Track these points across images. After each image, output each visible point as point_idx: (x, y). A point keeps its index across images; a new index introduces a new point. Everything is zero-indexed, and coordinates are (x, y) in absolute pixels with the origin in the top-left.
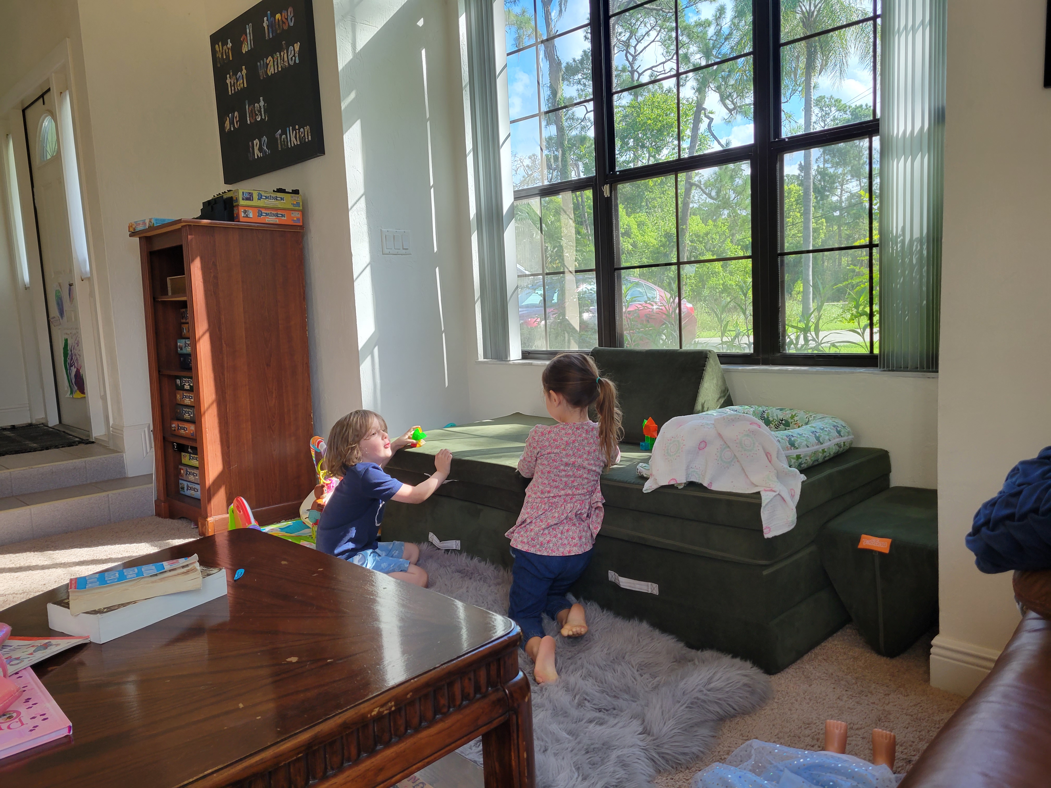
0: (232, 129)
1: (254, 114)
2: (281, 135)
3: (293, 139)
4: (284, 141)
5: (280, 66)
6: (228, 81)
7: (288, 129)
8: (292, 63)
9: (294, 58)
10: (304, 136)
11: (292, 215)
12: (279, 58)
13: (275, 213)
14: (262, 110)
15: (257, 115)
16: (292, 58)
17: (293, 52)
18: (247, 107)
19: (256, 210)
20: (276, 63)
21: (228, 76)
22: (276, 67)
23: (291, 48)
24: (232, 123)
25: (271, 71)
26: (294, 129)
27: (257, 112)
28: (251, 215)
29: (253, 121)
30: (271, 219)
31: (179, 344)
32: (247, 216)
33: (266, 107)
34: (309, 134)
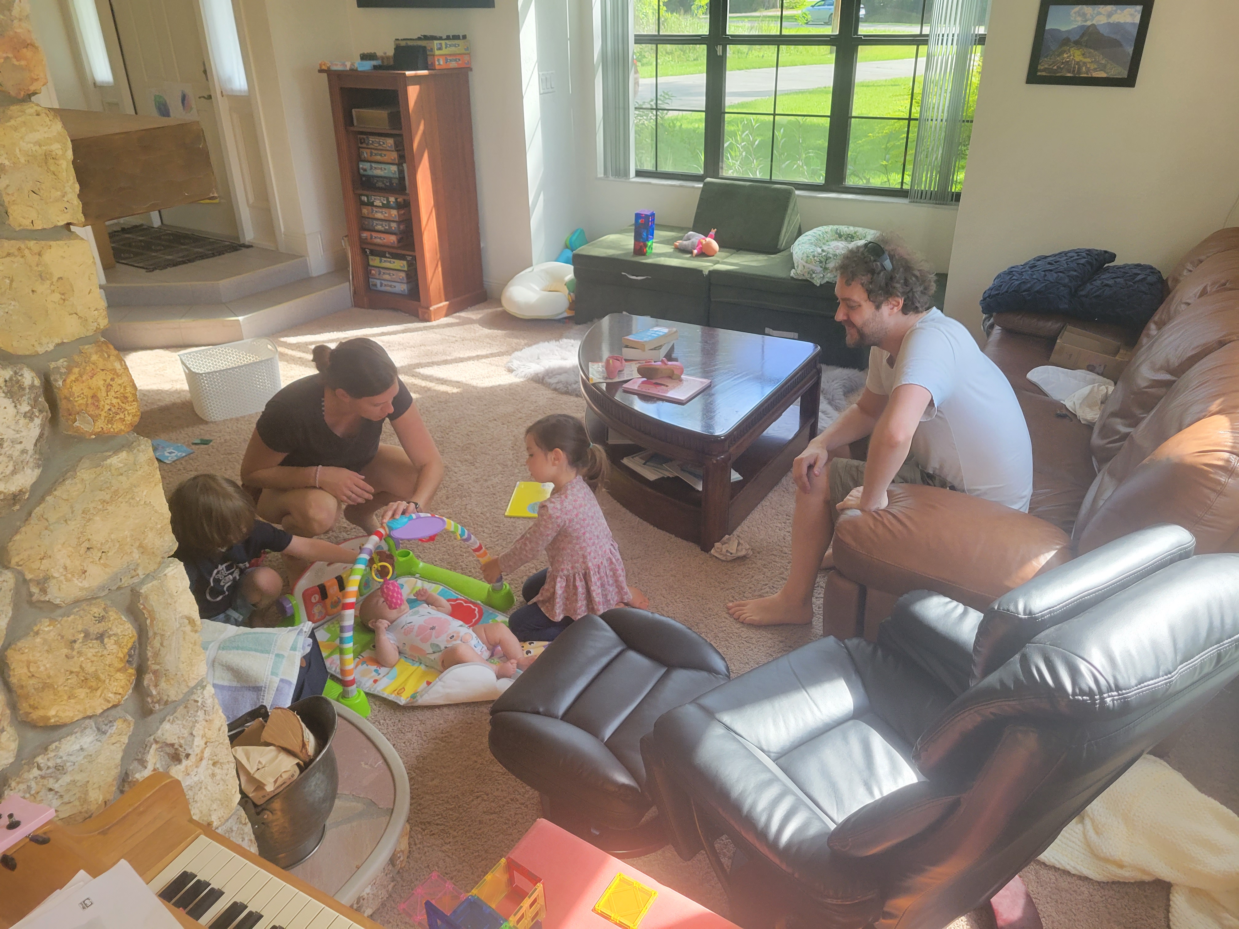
11: (465, 59)
13: (454, 58)
19: (444, 57)
28: (441, 63)
30: (453, 65)
31: (361, 166)
32: (439, 64)
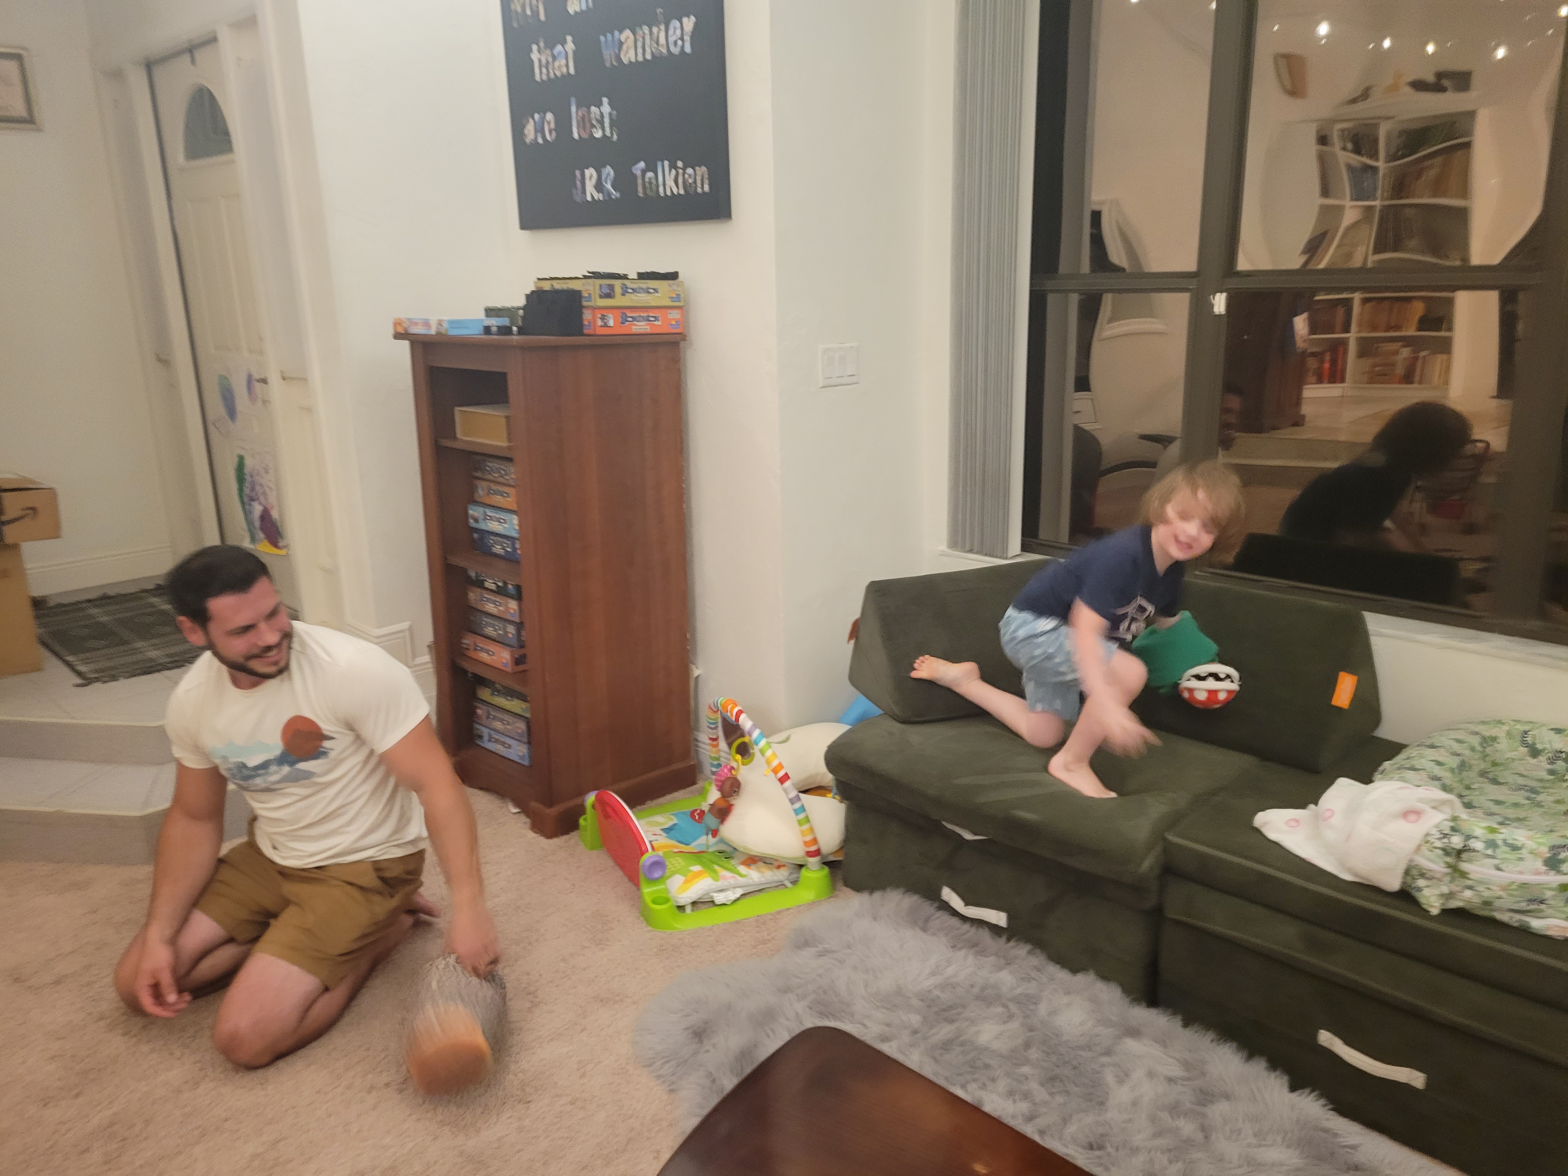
0: (540, 141)
1: (588, 125)
2: (644, 172)
3: (670, 182)
4: (650, 183)
5: (648, 50)
6: (535, 56)
7: (659, 164)
8: (675, 50)
9: (680, 43)
10: (695, 182)
11: (670, 317)
12: (648, 38)
13: (645, 315)
14: (607, 121)
15: (593, 126)
16: (675, 43)
17: (678, 32)
18: (573, 109)
19: (619, 313)
20: (639, 44)
21: (535, 47)
22: (640, 51)
23: (675, 23)
24: (540, 130)
25: (629, 56)
26: (673, 166)
27: (594, 122)
29: (585, 136)
30: (641, 327)
31: (471, 512)
32: (606, 325)
33: (614, 118)
34: (706, 182)
